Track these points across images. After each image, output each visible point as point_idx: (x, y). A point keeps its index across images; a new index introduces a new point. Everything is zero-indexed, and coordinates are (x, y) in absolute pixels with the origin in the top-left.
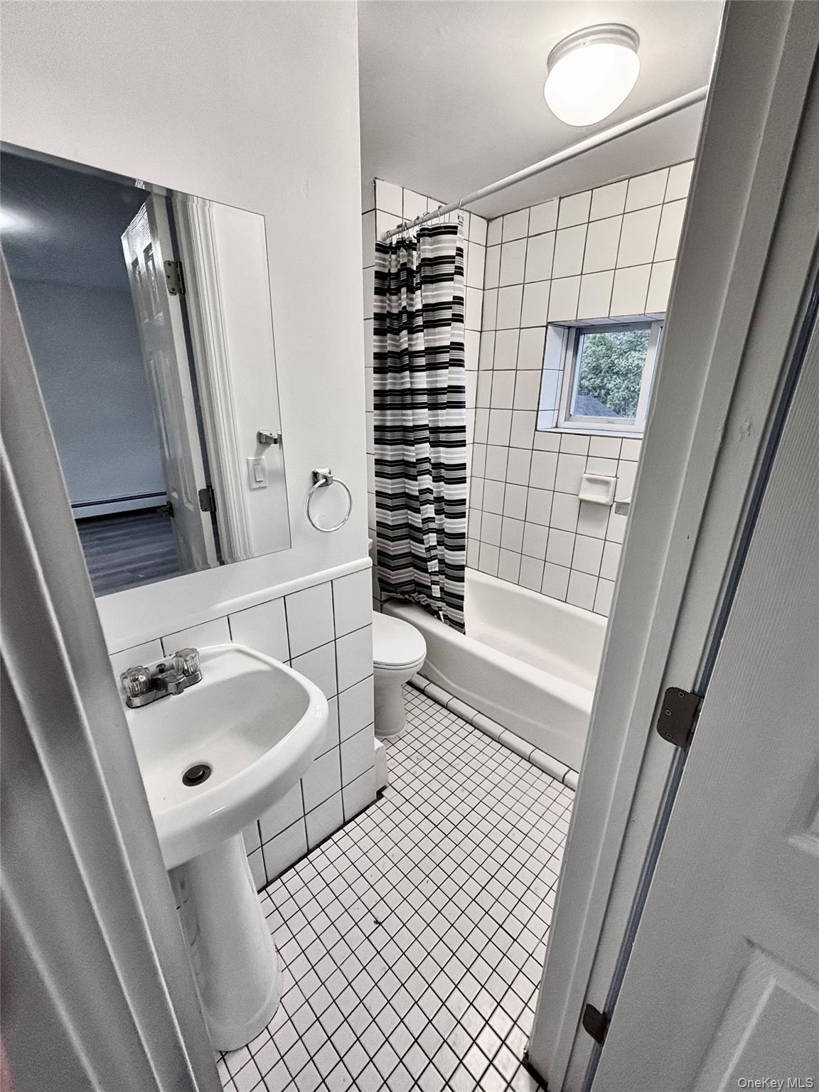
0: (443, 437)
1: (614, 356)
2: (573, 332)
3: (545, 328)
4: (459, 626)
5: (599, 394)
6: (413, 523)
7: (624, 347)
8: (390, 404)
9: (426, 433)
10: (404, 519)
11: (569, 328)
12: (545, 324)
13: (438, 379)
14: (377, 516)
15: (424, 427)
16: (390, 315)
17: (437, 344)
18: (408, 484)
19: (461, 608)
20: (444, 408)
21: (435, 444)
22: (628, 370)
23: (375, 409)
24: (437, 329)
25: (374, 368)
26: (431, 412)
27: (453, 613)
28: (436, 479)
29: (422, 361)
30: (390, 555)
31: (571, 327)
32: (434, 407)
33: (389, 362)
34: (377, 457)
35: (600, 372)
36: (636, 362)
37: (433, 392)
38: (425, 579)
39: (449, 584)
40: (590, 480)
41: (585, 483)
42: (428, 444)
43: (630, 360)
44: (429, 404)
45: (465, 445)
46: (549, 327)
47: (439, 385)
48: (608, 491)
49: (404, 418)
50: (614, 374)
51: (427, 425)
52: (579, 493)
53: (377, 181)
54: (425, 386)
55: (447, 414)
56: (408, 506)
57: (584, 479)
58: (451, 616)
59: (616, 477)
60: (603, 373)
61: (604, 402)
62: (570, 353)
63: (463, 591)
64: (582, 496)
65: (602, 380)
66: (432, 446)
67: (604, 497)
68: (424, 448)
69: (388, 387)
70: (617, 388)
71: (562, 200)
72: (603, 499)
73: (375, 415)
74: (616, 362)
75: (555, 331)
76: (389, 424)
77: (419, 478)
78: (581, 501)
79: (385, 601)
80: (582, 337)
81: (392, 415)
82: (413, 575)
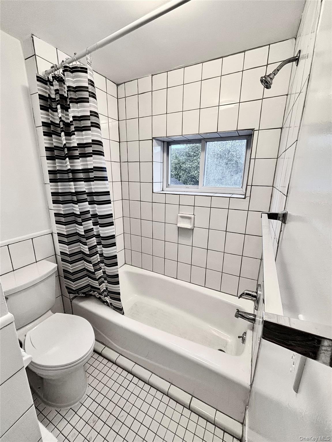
0: (95, 198)
1: (181, 164)
2: (166, 144)
3: (151, 140)
4: (120, 310)
5: (177, 177)
6: (84, 251)
7: (184, 161)
8: (59, 179)
9: (85, 196)
10: (78, 248)
11: (164, 142)
12: (151, 139)
13: (88, 163)
14: (60, 248)
15: (83, 193)
16: (53, 123)
17: (85, 142)
18: (78, 227)
19: (119, 300)
20: (93, 181)
21: (91, 203)
22: (186, 168)
23: (50, 182)
24: (84, 132)
25: (47, 156)
26: (86, 183)
27: (115, 303)
28: (95, 224)
29: (77, 153)
30: (70, 272)
31: (165, 141)
32: (88, 180)
33: (56, 153)
34: (56, 212)
35: (177, 169)
36: (188, 166)
37: (86, 171)
38: (96, 284)
39: (110, 287)
40: (182, 217)
41: (179, 219)
42: (87, 203)
43: (186, 165)
44: (84, 179)
45: (110, 203)
46: (154, 140)
47: (89, 167)
48: (191, 222)
49: (70, 187)
50: (182, 170)
51: (85, 191)
52: (177, 223)
53: (34, 37)
54: (80, 168)
55: (96, 184)
56: (80, 240)
57: (179, 217)
58: (115, 304)
59: (194, 215)
60: (178, 170)
61: (179, 180)
62: (165, 154)
63: (119, 290)
64: (179, 225)
65: (178, 172)
66: (89, 204)
67: (189, 225)
68: (85, 205)
69: (58, 168)
70: (183, 175)
71: (153, 76)
72: (189, 226)
73: (51, 186)
74: (182, 165)
75: (157, 142)
76: (60, 191)
77: (83, 223)
78: (179, 228)
79: (73, 298)
80: (170, 147)
81: (61, 186)
82: (88, 281)
